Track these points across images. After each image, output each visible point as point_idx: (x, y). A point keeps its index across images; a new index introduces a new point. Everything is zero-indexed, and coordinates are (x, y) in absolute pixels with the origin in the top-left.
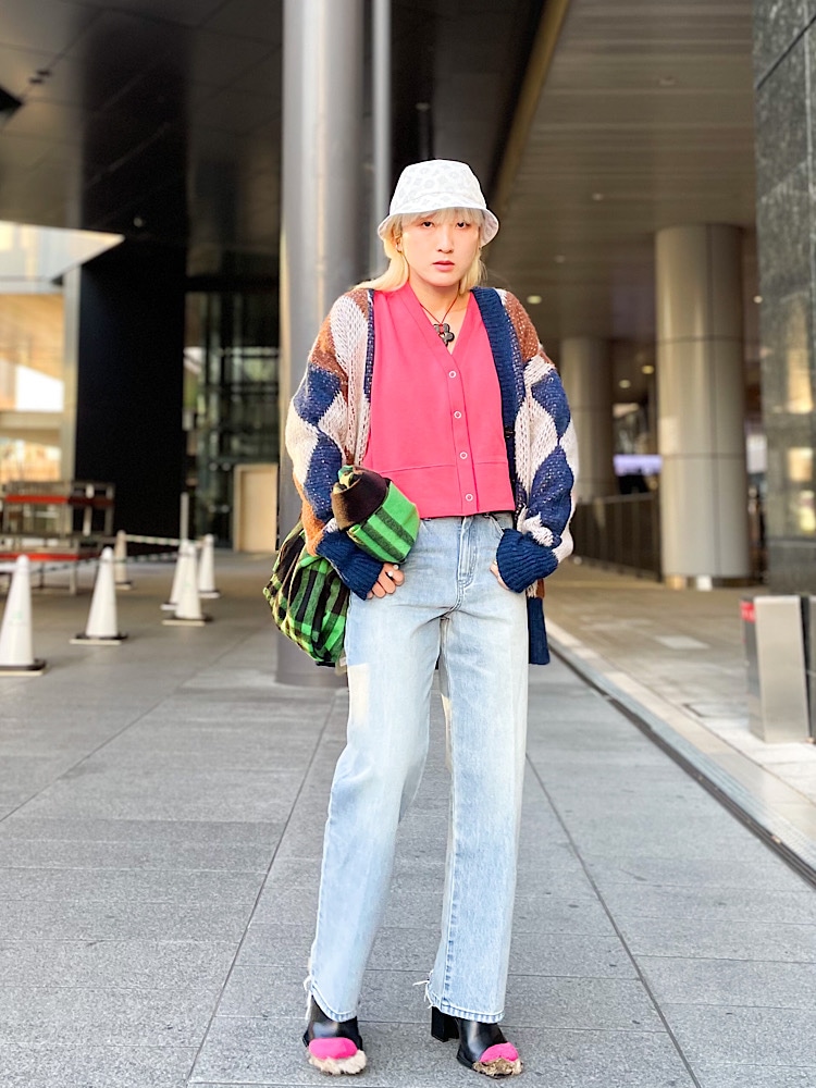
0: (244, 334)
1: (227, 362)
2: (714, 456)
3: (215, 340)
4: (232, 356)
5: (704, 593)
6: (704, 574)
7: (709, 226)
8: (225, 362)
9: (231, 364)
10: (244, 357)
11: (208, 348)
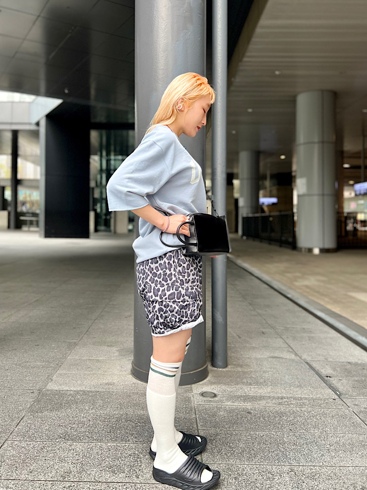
0: (115, 151)
1: (108, 162)
2: (323, 195)
3: (104, 153)
4: (110, 160)
5: (316, 256)
6: (316, 247)
7: (323, 91)
8: (108, 161)
9: (110, 164)
10: (115, 160)
11: (101, 156)
